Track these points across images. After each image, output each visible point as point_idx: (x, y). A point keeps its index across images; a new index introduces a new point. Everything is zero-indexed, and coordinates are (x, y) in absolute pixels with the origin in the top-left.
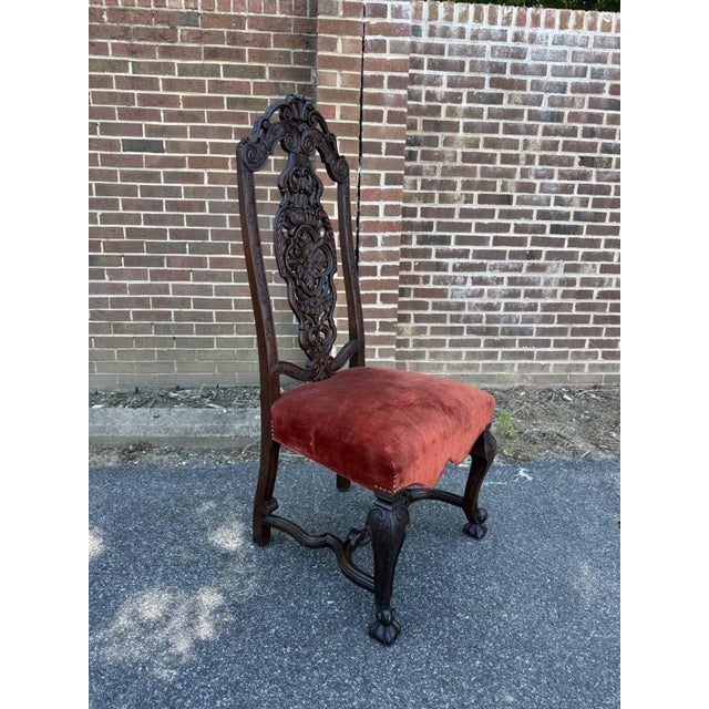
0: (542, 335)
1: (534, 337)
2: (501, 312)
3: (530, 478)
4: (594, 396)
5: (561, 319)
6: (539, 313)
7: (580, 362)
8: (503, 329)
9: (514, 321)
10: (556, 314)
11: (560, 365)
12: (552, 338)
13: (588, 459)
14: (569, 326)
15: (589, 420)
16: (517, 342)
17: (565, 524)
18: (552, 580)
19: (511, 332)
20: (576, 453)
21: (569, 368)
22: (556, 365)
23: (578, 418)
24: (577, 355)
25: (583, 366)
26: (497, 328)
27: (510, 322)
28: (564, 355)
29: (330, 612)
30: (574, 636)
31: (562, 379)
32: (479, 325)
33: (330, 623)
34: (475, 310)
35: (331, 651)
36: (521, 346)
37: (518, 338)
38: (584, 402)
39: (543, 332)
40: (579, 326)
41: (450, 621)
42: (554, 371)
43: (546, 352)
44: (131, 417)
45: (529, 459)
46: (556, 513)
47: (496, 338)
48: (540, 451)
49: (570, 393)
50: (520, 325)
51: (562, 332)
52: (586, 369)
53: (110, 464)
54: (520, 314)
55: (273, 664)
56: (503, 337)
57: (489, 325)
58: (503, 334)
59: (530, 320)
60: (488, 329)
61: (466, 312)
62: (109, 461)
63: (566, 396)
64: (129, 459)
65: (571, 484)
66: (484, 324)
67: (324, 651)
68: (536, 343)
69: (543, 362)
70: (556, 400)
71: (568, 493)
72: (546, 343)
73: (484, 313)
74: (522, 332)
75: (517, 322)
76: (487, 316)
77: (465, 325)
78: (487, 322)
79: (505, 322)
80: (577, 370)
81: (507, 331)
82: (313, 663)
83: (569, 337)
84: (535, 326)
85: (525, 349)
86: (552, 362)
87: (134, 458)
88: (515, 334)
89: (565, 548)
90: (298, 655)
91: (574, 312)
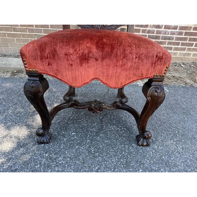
0: (177, 40)
1: (174, 41)
2: (163, 29)
3: (168, 91)
4: (193, 66)
5: (186, 34)
6: (177, 30)
7: (189, 52)
8: (162, 37)
9: (167, 33)
10: (184, 31)
11: (182, 53)
12: (181, 42)
13: (192, 86)
14: (189, 37)
15: (191, 73)
16: (167, 43)
17: (183, 109)
18: (178, 132)
19: (165, 38)
20: (186, 84)
21: (185, 55)
22: (180, 53)
23: (186, 72)
24: (189, 49)
25: (190, 54)
26: (160, 36)
27: (165, 34)
28: (184, 49)
29: (72, 138)
30: (191, 160)
31: (181, 59)
32: (153, 34)
33: (71, 144)
34: (152, 27)
35: (68, 157)
36: (168, 44)
37: (167, 41)
38: (189, 68)
39: (178, 39)
40: (193, 37)
41: (129, 147)
42: (179, 56)
43: (177, 48)
44: (16, 61)
45: (167, 84)
46: (179, 104)
47: (159, 41)
48: (172, 82)
49: (183, 64)
50: (169, 35)
51: (185, 39)
52: (192, 55)
53: (7, 77)
54: (170, 30)
55: (37, 162)
56: (161, 40)
57: (157, 35)
58: (162, 39)
59: (173, 34)
60: (156, 36)
61: (148, 29)
62: (6, 75)
63: (182, 65)
64: (13, 75)
65: (185, 94)
66: (155, 34)
67: (64, 157)
68: (174, 44)
69: (175, 52)
70: (178, 66)
71: (184, 97)
72: (178, 44)
73: (156, 29)
74: (169, 38)
75: (168, 34)
76: (157, 31)
77: (147, 34)
78: (157, 33)
79: (163, 34)
80: (188, 56)
81: (163, 38)
82: (57, 163)
83: (188, 42)
84: (175, 36)
85: (169, 46)
86: (179, 52)
87: (15, 75)
88: (167, 39)
89: (184, 119)
90: (51, 158)
91: (192, 31)
